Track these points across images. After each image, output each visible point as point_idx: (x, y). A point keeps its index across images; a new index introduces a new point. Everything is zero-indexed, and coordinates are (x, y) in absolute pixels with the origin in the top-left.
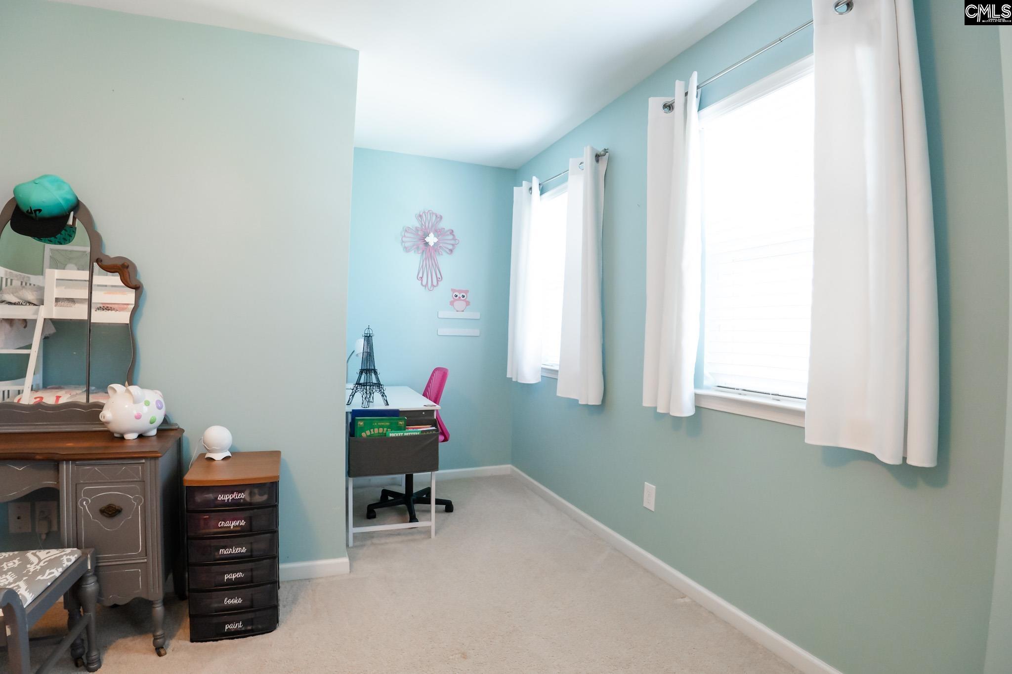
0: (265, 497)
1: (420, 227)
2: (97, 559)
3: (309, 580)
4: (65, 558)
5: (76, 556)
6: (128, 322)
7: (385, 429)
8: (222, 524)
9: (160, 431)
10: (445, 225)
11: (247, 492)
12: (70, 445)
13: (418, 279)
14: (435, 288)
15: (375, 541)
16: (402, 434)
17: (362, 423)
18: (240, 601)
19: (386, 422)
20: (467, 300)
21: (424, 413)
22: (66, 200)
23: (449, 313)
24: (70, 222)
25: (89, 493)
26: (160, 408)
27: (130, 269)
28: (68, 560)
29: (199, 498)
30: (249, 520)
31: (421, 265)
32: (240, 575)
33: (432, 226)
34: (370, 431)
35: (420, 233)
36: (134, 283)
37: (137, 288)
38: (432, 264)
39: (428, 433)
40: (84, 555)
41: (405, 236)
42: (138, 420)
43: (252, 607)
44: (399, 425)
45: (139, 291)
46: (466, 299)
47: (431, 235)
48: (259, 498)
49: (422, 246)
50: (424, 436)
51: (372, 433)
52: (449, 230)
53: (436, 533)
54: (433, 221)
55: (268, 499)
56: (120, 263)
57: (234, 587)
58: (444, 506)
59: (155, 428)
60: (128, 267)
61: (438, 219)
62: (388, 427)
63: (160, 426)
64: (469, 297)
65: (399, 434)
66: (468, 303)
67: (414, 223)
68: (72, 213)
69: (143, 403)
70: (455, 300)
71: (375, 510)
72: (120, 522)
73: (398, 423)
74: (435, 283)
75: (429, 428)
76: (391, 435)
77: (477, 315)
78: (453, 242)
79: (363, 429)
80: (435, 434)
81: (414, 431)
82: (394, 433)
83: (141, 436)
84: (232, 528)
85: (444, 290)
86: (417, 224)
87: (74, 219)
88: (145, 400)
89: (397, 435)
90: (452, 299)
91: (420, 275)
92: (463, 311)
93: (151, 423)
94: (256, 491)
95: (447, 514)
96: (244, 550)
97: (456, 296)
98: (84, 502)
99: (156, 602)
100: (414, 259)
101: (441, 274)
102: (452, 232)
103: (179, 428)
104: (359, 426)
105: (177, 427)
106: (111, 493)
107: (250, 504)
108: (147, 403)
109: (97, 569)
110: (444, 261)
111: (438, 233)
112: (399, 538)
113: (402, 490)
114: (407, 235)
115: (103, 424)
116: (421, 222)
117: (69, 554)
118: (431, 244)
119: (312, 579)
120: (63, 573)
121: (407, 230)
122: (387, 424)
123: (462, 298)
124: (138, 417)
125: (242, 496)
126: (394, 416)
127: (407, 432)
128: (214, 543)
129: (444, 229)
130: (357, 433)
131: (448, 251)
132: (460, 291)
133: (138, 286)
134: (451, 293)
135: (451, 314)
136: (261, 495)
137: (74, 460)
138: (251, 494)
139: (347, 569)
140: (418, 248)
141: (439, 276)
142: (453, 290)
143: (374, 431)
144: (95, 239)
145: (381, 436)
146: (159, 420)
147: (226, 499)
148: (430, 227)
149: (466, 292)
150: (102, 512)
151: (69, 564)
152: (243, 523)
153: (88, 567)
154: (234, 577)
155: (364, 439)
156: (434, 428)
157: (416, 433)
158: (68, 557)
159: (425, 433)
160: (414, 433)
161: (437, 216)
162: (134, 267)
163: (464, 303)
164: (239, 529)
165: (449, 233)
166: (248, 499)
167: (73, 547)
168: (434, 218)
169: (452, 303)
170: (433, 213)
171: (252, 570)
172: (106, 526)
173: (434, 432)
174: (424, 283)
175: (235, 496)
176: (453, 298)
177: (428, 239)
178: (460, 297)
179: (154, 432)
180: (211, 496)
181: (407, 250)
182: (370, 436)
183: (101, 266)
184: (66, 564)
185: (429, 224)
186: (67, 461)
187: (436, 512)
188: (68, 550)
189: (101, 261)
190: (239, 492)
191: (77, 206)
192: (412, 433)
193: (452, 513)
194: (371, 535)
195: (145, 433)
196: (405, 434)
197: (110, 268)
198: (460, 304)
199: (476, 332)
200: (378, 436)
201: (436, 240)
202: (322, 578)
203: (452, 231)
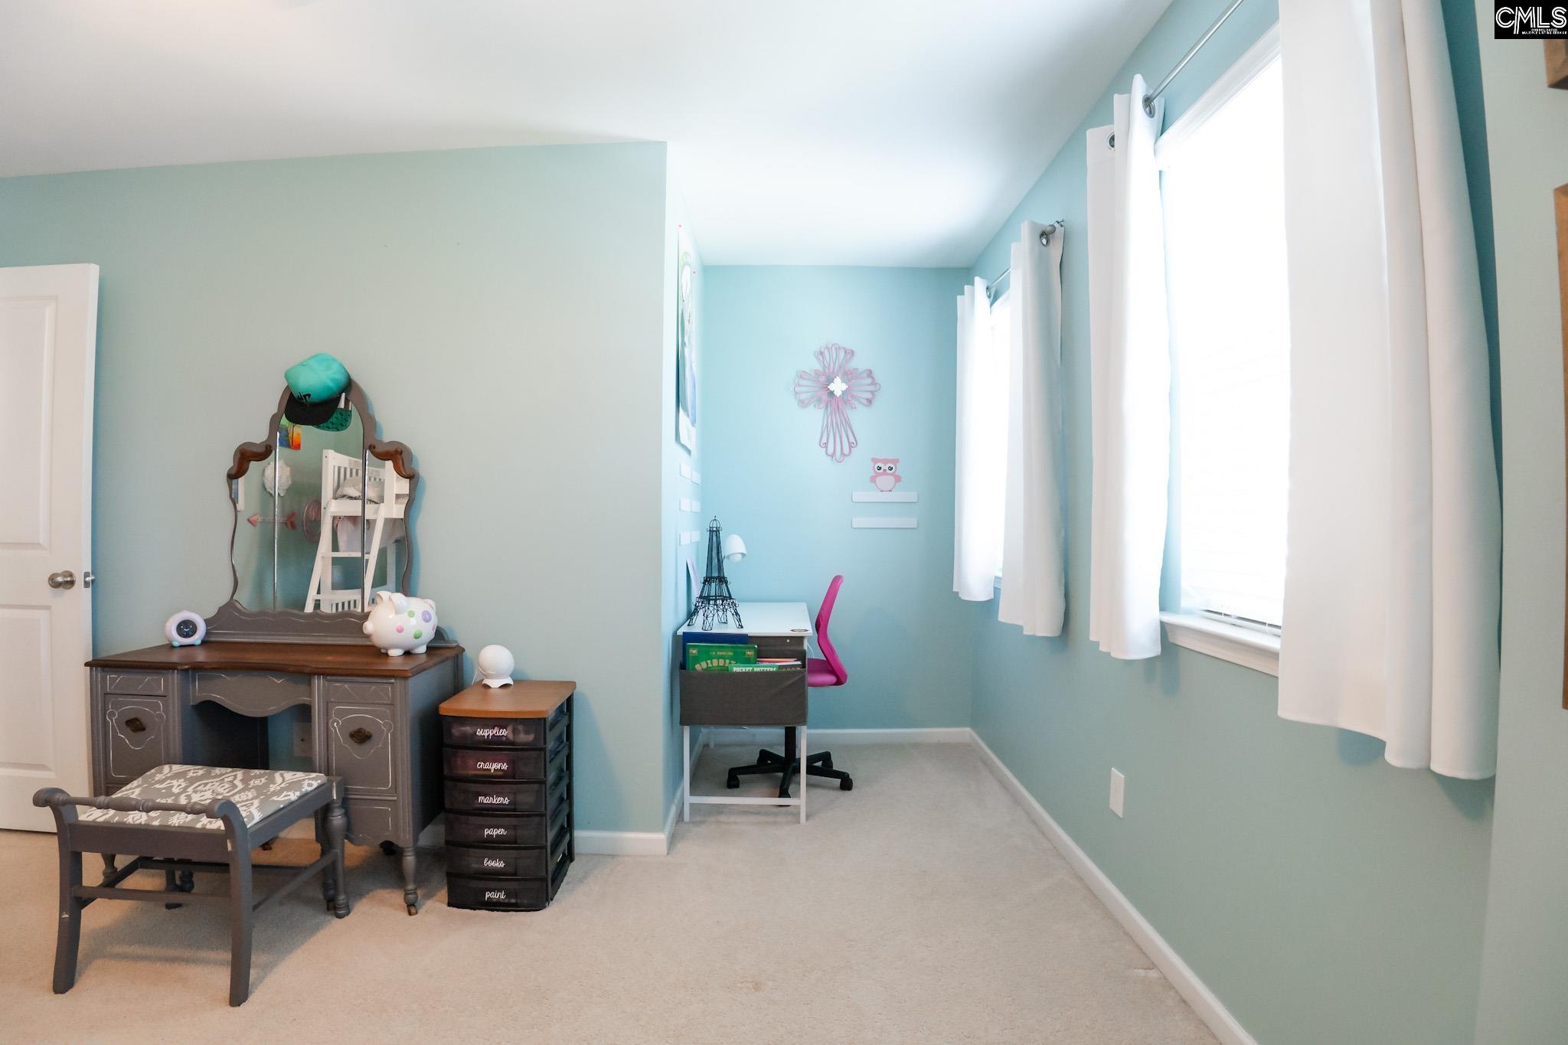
0: (531, 737)
1: (821, 369)
2: (346, 790)
3: (613, 856)
4: (306, 782)
5: (319, 781)
6: (403, 517)
7: (728, 661)
8: (481, 765)
9: (431, 649)
10: (859, 363)
11: (510, 728)
12: (330, 658)
13: (820, 445)
14: (846, 458)
15: (723, 818)
16: (751, 668)
17: (695, 651)
18: (502, 865)
19: (727, 650)
20: (897, 473)
21: (788, 641)
22: (333, 380)
23: (869, 495)
24: (342, 405)
25: (341, 714)
26: (427, 620)
27: (404, 455)
28: (310, 785)
29: (457, 731)
30: (512, 763)
31: (825, 423)
32: (501, 832)
33: (840, 367)
34: (707, 664)
35: (823, 379)
36: (409, 472)
37: (412, 477)
38: (841, 421)
39: (789, 669)
40: (330, 782)
41: (799, 385)
42: (402, 634)
43: (515, 874)
44: (747, 656)
45: (414, 480)
46: (895, 472)
47: (838, 380)
48: (525, 738)
49: (825, 397)
50: (781, 675)
51: (710, 665)
52: (864, 371)
53: (808, 817)
54: (841, 361)
55: (535, 739)
56: (392, 449)
57: (493, 846)
58: (838, 782)
59: (423, 644)
60: (401, 453)
61: (849, 356)
62: (731, 658)
63: (431, 642)
64: (900, 470)
65: (747, 669)
66: (898, 479)
67: (813, 365)
68: (344, 394)
69: (406, 614)
70: (878, 475)
71: (738, 776)
72: (369, 748)
73: (745, 653)
74: (846, 450)
75: (792, 662)
76: (735, 669)
77: (912, 496)
78: (872, 388)
79: (697, 660)
80: (799, 672)
81: (769, 666)
82: (740, 667)
83: (408, 653)
84: (492, 771)
85: (860, 461)
86: (817, 366)
87: (347, 401)
88: (410, 610)
89: (744, 670)
90: (873, 474)
91: (824, 440)
92: (891, 491)
93: (416, 637)
94: (520, 727)
95: (841, 793)
96: (506, 801)
97: (879, 468)
98: (335, 724)
99: (407, 850)
100: (815, 417)
101: (855, 438)
102: (870, 374)
103: (458, 646)
104: (691, 655)
105: (455, 644)
106: (361, 715)
107: (513, 743)
108: (411, 614)
109: (345, 802)
110: (859, 417)
111: (849, 376)
112: (752, 818)
113: (781, 752)
114: (802, 382)
115: (368, 637)
116: (823, 362)
117: (313, 779)
118: (838, 393)
119: (618, 855)
120: (300, 798)
121: (802, 375)
122: (730, 653)
123: (888, 471)
124: (400, 630)
125: (504, 732)
126: (740, 643)
127: (759, 667)
128: (474, 787)
129: (857, 369)
130: (690, 665)
131: (864, 402)
132: (885, 461)
133: (412, 475)
134: (872, 464)
135: (873, 495)
136: (527, 732)
137: (325, 675)
138: (515, 731)
139: (663, 848)
140: (819, 400)
141: (852, 439)
142: (875, 460)
143: (712, 663)
144: (370, 423)
145: (721, 670)
146: (428, 634)
147: (486, 735)
148: (836, 370)
149: (896, 461)
150: (352, 736)
151: (310, 789)
152: (505, 767)
153: (332, 796)
154: (495, 833)
155: (699, 673)
156: (799, 663)
157: (772, 669)
158: (310, 781)
159: (784, 670)
160: (768, 669)
161: (846, 352)
162: (410, 453)
163: (892, 479)
164: (500, 773)
165: (865, 375)
166: (511, 737)
167: (320, 772)
168: (842, 354)
169: (873, 479)
170: (839, 348)
171: (515, 827)
172: (357, 753)
173: (798, 669)
174: (830, 451)
175: (496, 731)
176: (876, 472)
177: (832, 387)
178: (885, 470)
179: (423, 649)
180: (468, 729)
181: (803, 404)
182: (706, 669)
183: (372, 453)
184: (306, 788)
185: (835, 364)
186: (319, 674)
187: (807, 785)
188: (314, 775)
189: (374, 447)
190: (501, 727)
191: (349, 386)
192: (765, 669)
193: (851, 792)
194: (719, 809)
195: (413, 649)
196: (756, 669)
197: (384, 456)
198: (886, 481)
199: (912, 522)
200: (718, 670)
201: (844, 387)
202: (628, 856)
203: (871, 371)
